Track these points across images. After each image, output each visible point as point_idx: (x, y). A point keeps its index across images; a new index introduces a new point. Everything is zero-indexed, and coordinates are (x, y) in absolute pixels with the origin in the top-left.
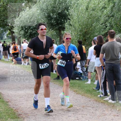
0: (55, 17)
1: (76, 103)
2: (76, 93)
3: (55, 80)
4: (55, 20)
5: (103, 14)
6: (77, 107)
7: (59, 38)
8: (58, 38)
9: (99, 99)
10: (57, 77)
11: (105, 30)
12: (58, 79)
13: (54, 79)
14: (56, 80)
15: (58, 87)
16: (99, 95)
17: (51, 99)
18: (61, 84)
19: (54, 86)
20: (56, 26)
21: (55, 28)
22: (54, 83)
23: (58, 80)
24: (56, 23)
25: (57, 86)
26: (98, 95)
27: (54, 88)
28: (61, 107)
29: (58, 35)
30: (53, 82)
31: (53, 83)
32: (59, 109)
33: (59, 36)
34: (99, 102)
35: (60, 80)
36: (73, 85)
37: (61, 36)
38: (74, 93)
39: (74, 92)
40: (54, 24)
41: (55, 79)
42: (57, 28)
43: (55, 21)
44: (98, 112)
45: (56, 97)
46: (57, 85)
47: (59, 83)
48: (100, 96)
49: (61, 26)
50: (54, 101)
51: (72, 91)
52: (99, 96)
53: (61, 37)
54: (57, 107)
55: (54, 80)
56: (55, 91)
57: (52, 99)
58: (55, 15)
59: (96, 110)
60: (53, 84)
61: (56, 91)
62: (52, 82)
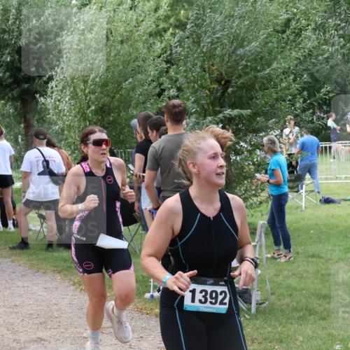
0: (9, 59)
1: (81, 318)
2: (79, 290)
3: (14, 252)
4: (7, 71)
5: (152, 53)
6: (82, 331)
7: (22, 125)
8: (20, 123)
9: (147, 305)
10: (21, 243)
11: (160, 99)
12: (22, 249)
13: (11, 248)
14: (18, 251)
15: (24, 273)
16: (149, 292)
17: (4, 309)
18: (34, 262)
19: (11, 270)
20: (13, 87)
21: (10, 95)
22: (13, 261)
23: (24, 251)
24: (10, 80)
25: (22, 268)
26: (145, 293)
27: (13, 275)
28: (35, 334)
29: (18, 114)
30: (9, 257)
31: (8, 260)
32: (27, 339)
33: (23, 120)
34: (147, 314)
35: (28, 251)
36: (69, 265)
37: (28, 116)
38: (72, 288)
39: (74, 285)
40: (4, 83)
41: (14, 248)
42: (15, 93)
43: (8, 74)
44: (145, 344)
45: (18, 303)
46: (20, 265)
47: (29, 260)
48: (152, 296)
49: (26, 86)
50: (14, 315)
51: (67, 284)
52: (148, 295)
53: (29, 120)
54: (22, 332)
55: (11, 252)
56: (13, 284)
57: (8, 310)
58: (9, 54)
59: (142, 337)
60: (10, 263)
61: (19, 283)
62: (5, 257)
